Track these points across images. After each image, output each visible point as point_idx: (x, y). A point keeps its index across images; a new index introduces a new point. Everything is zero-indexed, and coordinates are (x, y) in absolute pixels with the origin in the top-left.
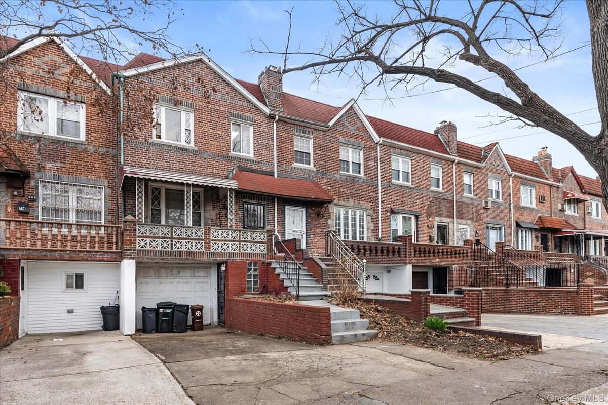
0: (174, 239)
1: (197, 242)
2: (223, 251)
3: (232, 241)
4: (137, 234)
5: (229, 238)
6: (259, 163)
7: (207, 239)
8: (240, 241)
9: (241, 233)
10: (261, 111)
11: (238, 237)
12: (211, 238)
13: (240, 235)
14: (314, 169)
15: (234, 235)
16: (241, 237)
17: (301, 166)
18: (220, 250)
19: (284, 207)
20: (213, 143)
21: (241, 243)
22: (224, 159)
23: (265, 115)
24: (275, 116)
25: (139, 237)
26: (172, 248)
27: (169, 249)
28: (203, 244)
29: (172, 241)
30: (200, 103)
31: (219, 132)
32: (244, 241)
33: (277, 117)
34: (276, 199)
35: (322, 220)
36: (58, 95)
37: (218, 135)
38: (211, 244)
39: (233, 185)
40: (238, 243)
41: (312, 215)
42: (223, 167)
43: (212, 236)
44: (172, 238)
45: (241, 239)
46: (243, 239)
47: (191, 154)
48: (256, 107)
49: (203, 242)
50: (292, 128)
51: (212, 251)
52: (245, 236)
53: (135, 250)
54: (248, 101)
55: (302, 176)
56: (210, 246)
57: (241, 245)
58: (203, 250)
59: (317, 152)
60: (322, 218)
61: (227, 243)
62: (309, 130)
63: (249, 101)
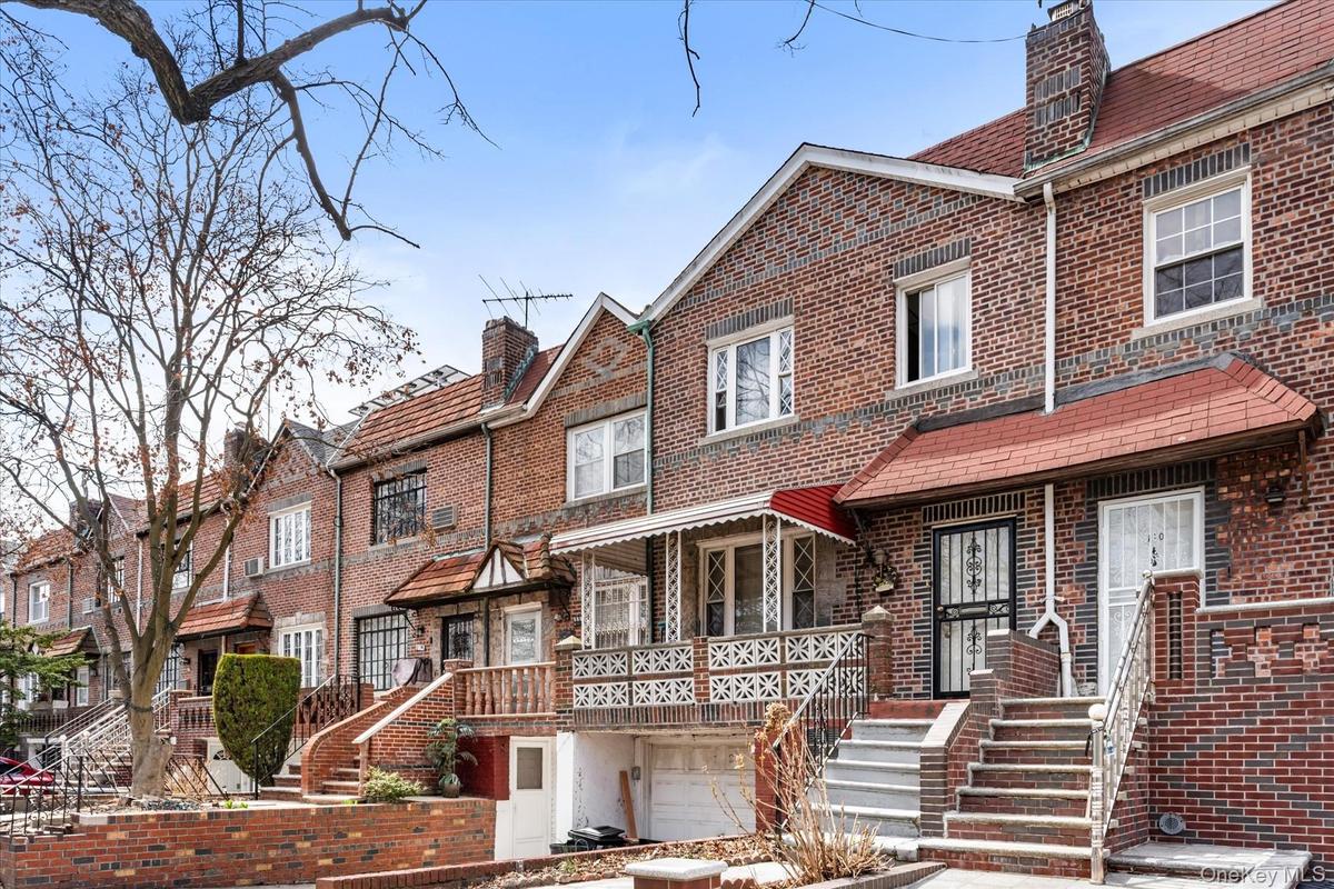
0: (635, 678)
1: (679, 680)
2: (740, 700)
3: (762, 669)
4: (574, 677)
5: (756, 662)
6: (987, 383)
7: (701, 671)
8: (783, 668)
9: (788, 643)
10: (996, 201)
11: (778, 656)
12: (711, 668)
13: (783, 648)
14: (1258, 304)
15: (768, 651)
16: (788, 655)
17: (1177, 321)
18: (733, 697)
19: (1093, 509)
20: (841, 383)
21: (788, 672)
22: (871, 418)
23: (1013, 205)
24: (1041, 187)
25: (577, 682)
26: (631, 703)
27: (626, 705)
28: (692, 685)
29: (630, 685)
30: (808, 289)
31: (858, 344)
32: (795, 667)
33: (1048, 190)
34: (1049, 489)
35: (1302, 519)
36: (611, 412)
37: (855, 354)
38: (711, 684)
39: (755, 507)
40: (779, 673)
41: (1237, 511)
42: (869, 443)
43: (711, 661)
44: (630, 678)
45: (788, 661)
46: (793, 661)
47: (785, 440)
48: (980, 197)
49: (692, 679)
50: (1134, 190)
51: (713, 701)
52: (798, 649)
53: (570, 712)
54: (953, 192)
55: (1185, 359)
56: (707, 688)
57: (789, 678)
58: (694, 701)
59: (1273, 222)
60: (1305, 508)
61: (749, 676)
62: (1230, 146)
63: (953, 194)
